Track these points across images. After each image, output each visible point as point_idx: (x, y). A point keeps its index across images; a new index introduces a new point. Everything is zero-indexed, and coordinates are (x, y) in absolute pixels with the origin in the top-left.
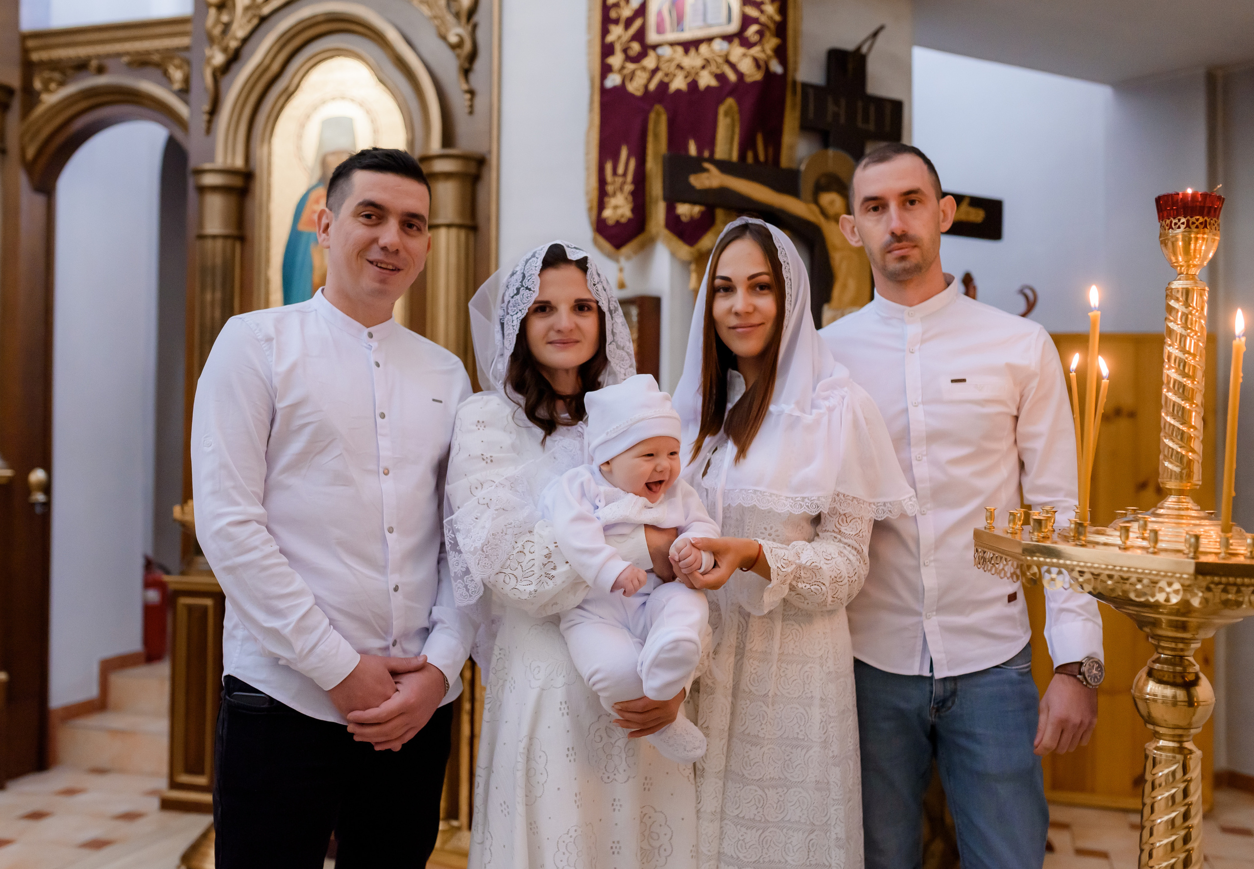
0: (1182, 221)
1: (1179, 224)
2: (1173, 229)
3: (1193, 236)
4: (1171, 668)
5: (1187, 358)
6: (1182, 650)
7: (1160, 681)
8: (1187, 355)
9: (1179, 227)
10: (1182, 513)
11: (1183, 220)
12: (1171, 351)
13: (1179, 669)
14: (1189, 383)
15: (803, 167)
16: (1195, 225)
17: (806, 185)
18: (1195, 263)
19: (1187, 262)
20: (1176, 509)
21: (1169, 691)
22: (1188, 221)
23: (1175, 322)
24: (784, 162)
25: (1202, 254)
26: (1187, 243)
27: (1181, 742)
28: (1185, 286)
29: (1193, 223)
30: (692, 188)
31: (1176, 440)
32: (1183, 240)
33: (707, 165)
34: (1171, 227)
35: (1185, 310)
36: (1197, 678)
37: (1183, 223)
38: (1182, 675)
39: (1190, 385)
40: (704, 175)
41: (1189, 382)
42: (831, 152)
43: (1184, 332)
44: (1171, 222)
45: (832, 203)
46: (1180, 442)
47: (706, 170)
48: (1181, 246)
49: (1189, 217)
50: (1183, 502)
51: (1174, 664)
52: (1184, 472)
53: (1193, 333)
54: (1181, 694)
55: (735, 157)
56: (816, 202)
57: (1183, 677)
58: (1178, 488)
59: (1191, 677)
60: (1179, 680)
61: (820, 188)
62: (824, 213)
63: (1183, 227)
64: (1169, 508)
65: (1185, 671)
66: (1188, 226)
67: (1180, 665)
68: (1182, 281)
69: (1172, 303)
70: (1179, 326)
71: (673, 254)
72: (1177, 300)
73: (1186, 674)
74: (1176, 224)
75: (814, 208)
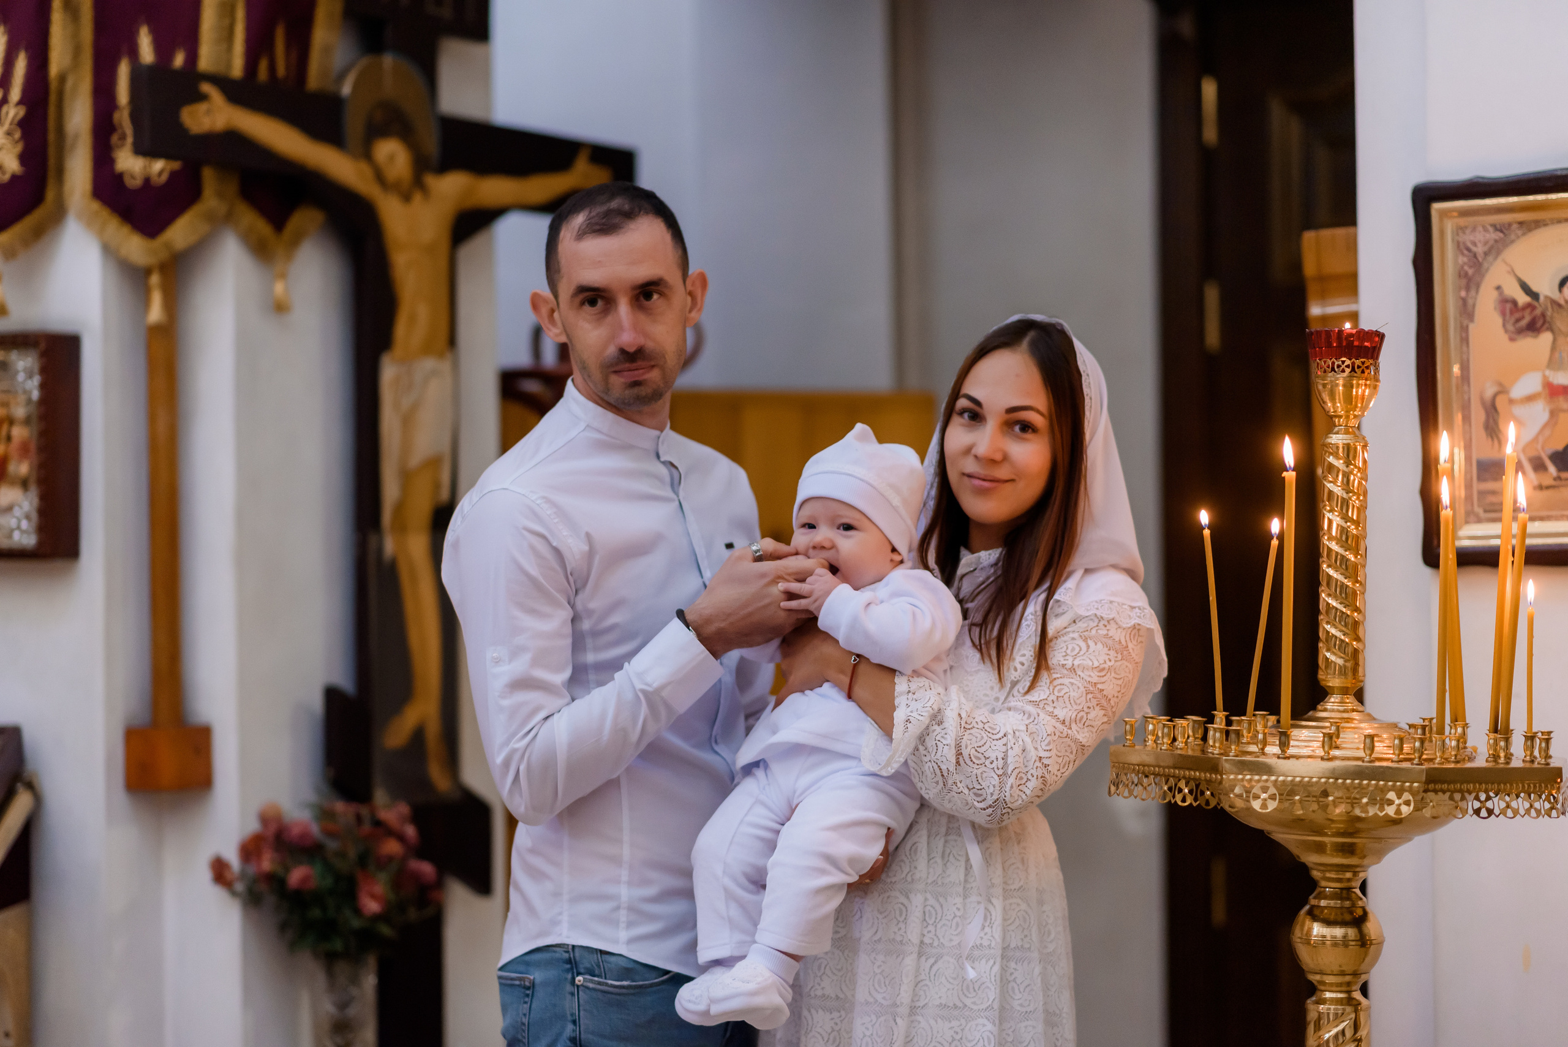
0: (1346, 364)
1: (1343, 366)
2: (1335, 372)
3: (1355, 382)
4: (1338, 903)
5: (1349, 527)
6: (1349, 880)
7: (1329, 923)
8: (1349, 524)
9: (1343, 371)
10: (1345, 715)
11: (1348, 362)
12: (1331, 517)
13: (1347, 904)
15: (346, 90)
16: (1361, 369)
17: (354, 124)
18: (1355, 413)
19: (1347, 411)
20: (1339, 711)
21: (1338, 932)
22: (1353, 364)
23: (1334, 482)
25: (1364, 404)
26: (1349, 387)
27: (1349, 992)
28: (1345, 442)
29: (1359, 367)
30: (181, 131)
31: (1340, 626)
32: (1344, 386)
33: (206, 88)
34: (1333, 370)
35: (1345, 469)
37: (1348, 366)
38: (1350, 911)
39: (1353, 559)
40: (202, 107)
41: (1352, 556)
42: (388, 60)
43: (1345, 496)
44: (1333, 363)
45: (391, 158)
46: (1344, 629)
47: (203, 98)
48: (1341, 392)
49: (1353, 360)
50: (1348, 703)
51: (1342, 899)
52: (1349, 665)
53: (1355, 497)
54: (1352, 932)
56: (367, 155)
57: (1351, 913)
58: (1342, 685)
60: (1348, 917)
61: (375, 131)
62: (380, 177)
63: (1348, 370)
64: (1333, 711)
65: (1354, 905)
66: (1353, 370)
67: (1348, 899)
68: (1341, 436)
69: (1331, 459)
70: (1340, 488)
72: (1337, 457)
73: (1354, 909)
74: (1339, 366)
75: (364, 167)
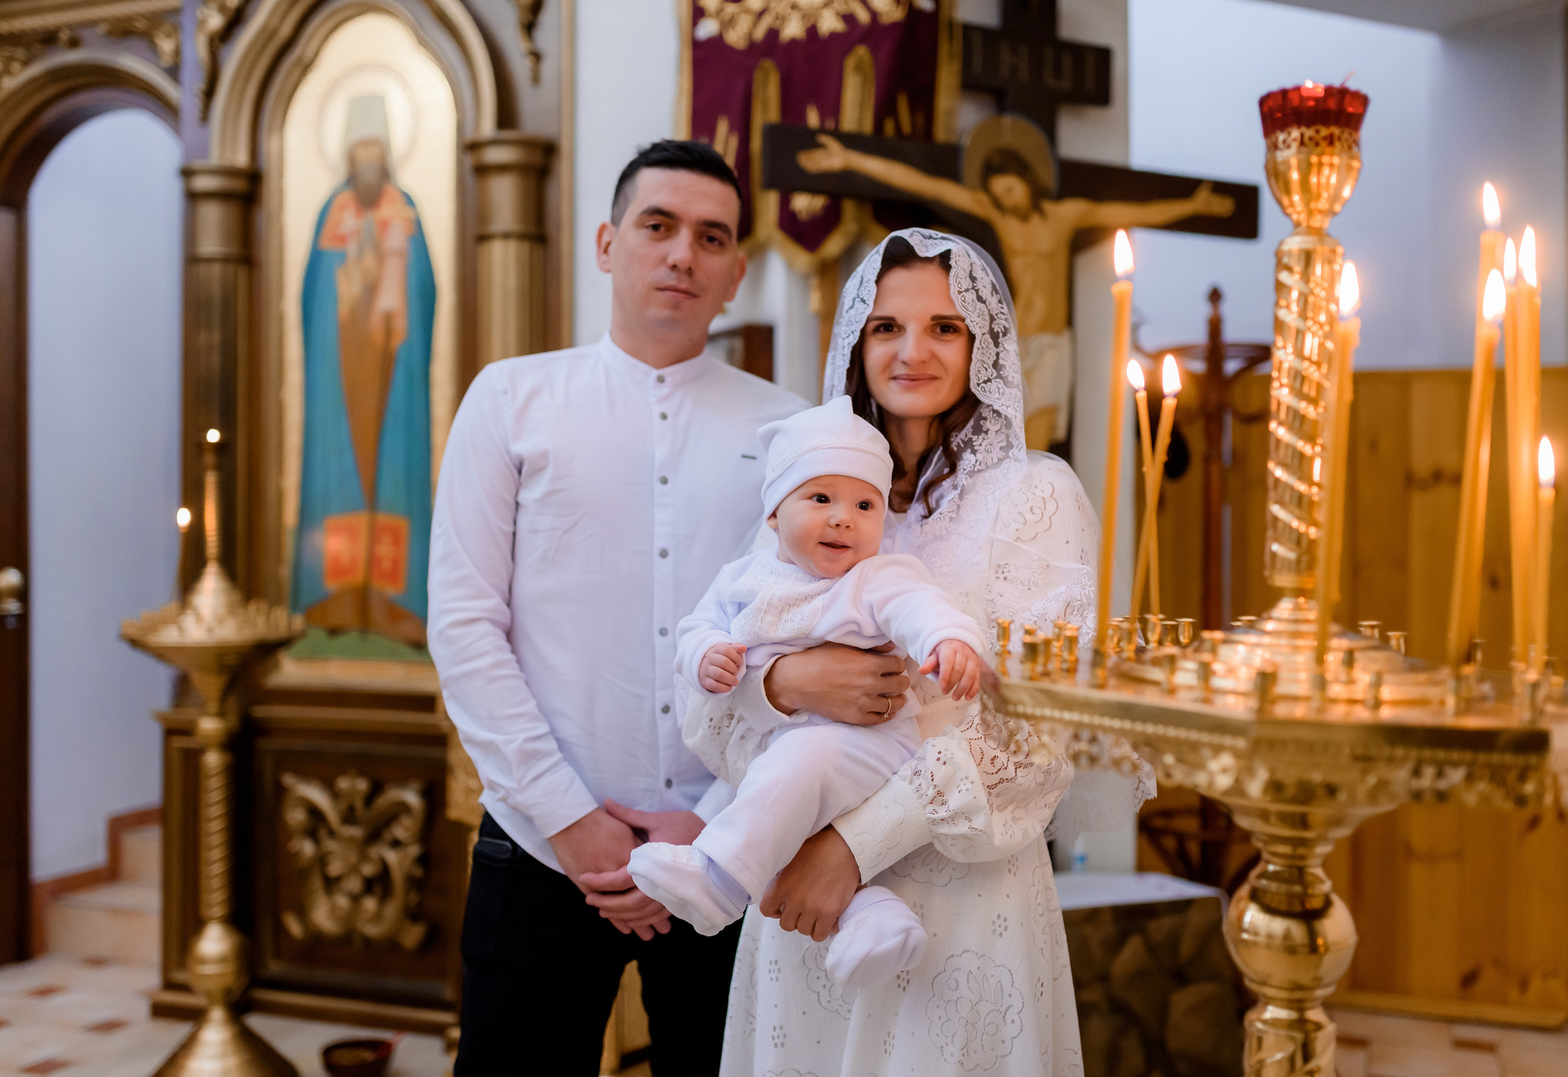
0: (1293, 136)
1: (1290, 140)
2: (1282, 148)
3: (1313, 160)
4: (1285, 887)
5: (1306, 369)
6: (1302, 857)
7: (1269, 910)
8: (1306, 364)
9: (1289, 147)
11: (1295, 133)
12: (1282, 358)
13: (1297, 889)
14: (1311, 412)
15: (966, 141)
16: (1315, 141)
19: (1307, 204)
20: (1293, 622)
21: (1278, 926)
22: (1302, 135)
23: (1288, 308)
24: (941, 134)
26: (1306, 169)
27: (1301, 1010)
28: (1303, 248)
29: (1311, 138)
30: (802, 170)
32: (1299, 168)
33: (824, 139)
34: (1279, 146)
35: (1305, 287)
36: (1328, 903)
37: (1295, 140)
38: (1303, 897)
39: (1312, 414)
40: (820, 153)
41: (1311, 409)
42: (1008, 120)
43: (1302, 325)
44: (1280, 138)
45: (1009, 190)
47: (819, 146)
48: (1296, 179)
49: (1304, 129)
50: (1303, 610)
51: (1289, 881)
52: (1305, 559)
53: (1318, 326)
54: (1297, 930)
55: (868, 127)
56: (986, 189)
57: (1303, 903)
58: (1294, 585)
59: (1316, 903)
60: (1298, 908)
61: (991, 168)
62: (998, 204)
63: (1295, 145)
64: (1280, 620)
65: (1306, 891)
66: (1302, 143)
67: (1299, 882)
68: (1299, 240)
69: (1284, 277)
70: (1295, 315)
71: (790, 266)
72: (1292, 270)
73: (1308, 896)
74: (1284, 141)
75: (983, 197)
